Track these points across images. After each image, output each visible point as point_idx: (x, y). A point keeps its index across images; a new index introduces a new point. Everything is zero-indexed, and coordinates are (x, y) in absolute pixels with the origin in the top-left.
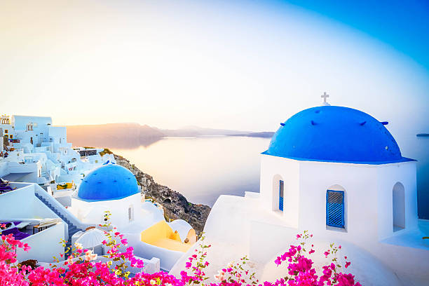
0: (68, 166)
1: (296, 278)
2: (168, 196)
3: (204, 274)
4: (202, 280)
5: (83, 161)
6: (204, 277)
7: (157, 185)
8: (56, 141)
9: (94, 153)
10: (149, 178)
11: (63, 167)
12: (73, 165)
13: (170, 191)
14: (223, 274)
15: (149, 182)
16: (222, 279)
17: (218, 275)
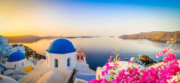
0: (9, 50)
1: (168, 64)
2: (41, 57)
3: (118, 65)
4: (117, 68)
5: (14, 49)
6: (118, 66)
7: (37, 54)
8: (4, 43)
9: (17, 46)
10: (35, 52)
11: (7, 51)
12: (11, 50)
13: (41, 55)
14: (128, 64)
15: (35, 53)
16: (128, 67)
17: (126, 65)
